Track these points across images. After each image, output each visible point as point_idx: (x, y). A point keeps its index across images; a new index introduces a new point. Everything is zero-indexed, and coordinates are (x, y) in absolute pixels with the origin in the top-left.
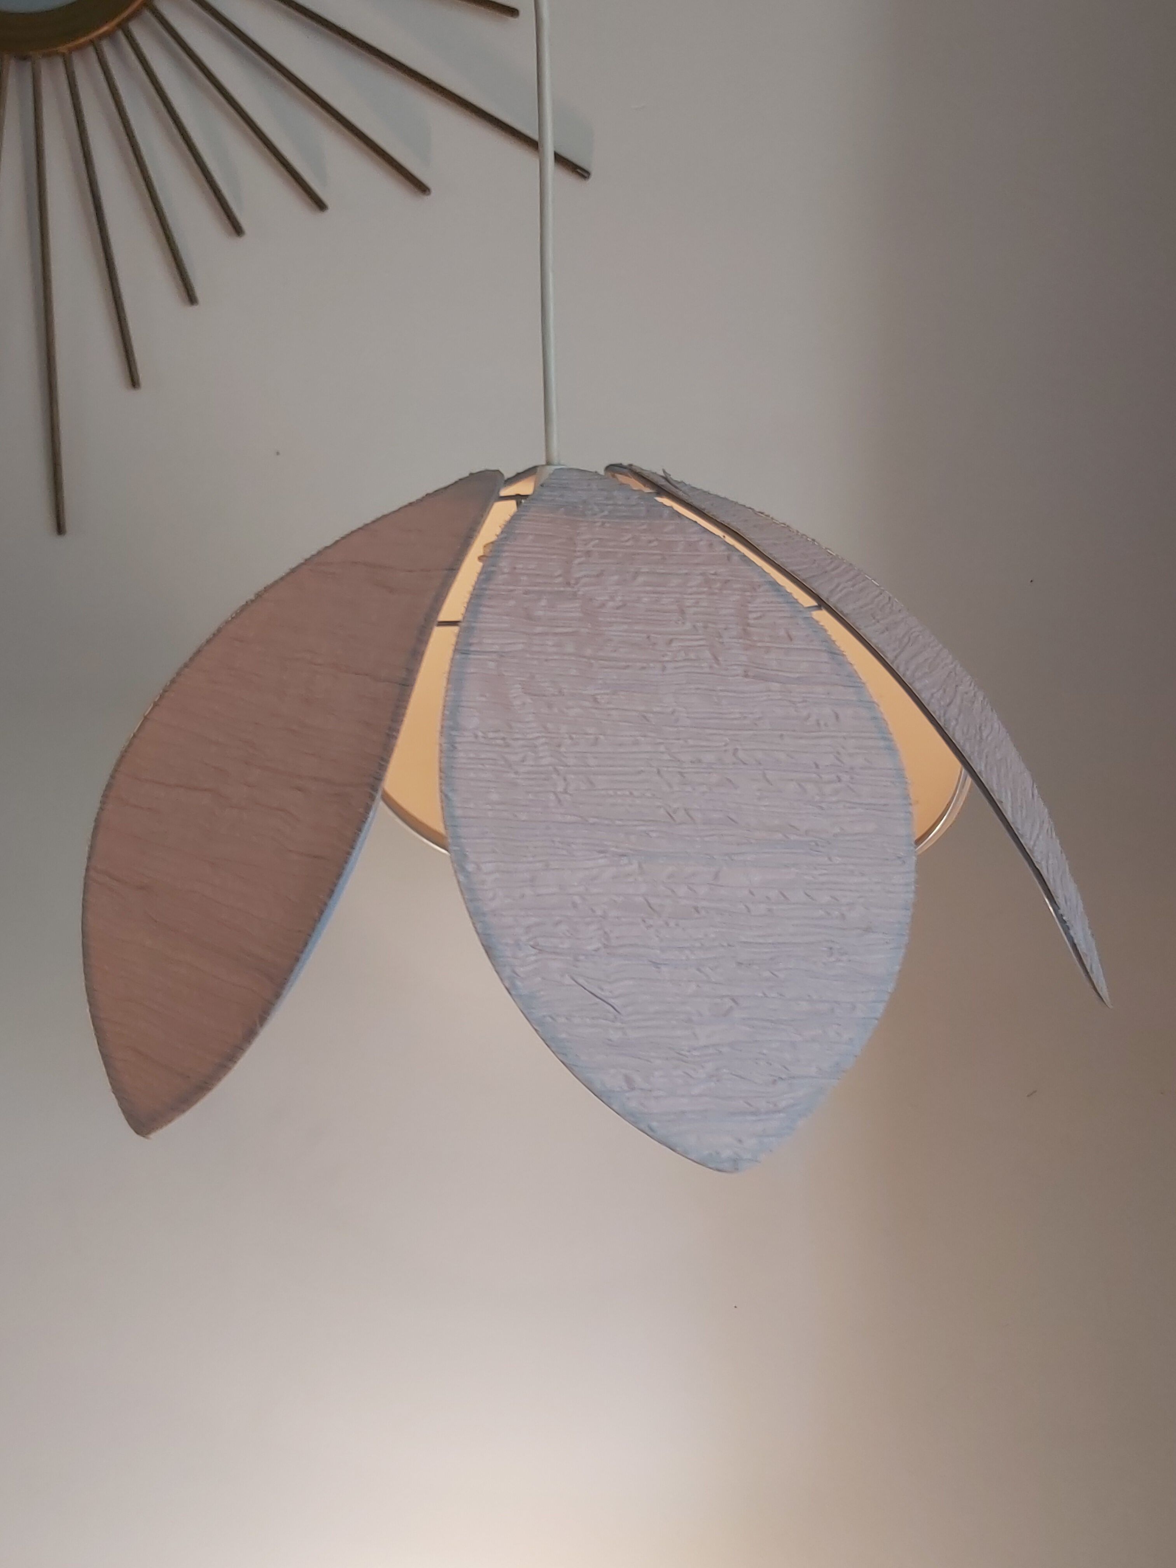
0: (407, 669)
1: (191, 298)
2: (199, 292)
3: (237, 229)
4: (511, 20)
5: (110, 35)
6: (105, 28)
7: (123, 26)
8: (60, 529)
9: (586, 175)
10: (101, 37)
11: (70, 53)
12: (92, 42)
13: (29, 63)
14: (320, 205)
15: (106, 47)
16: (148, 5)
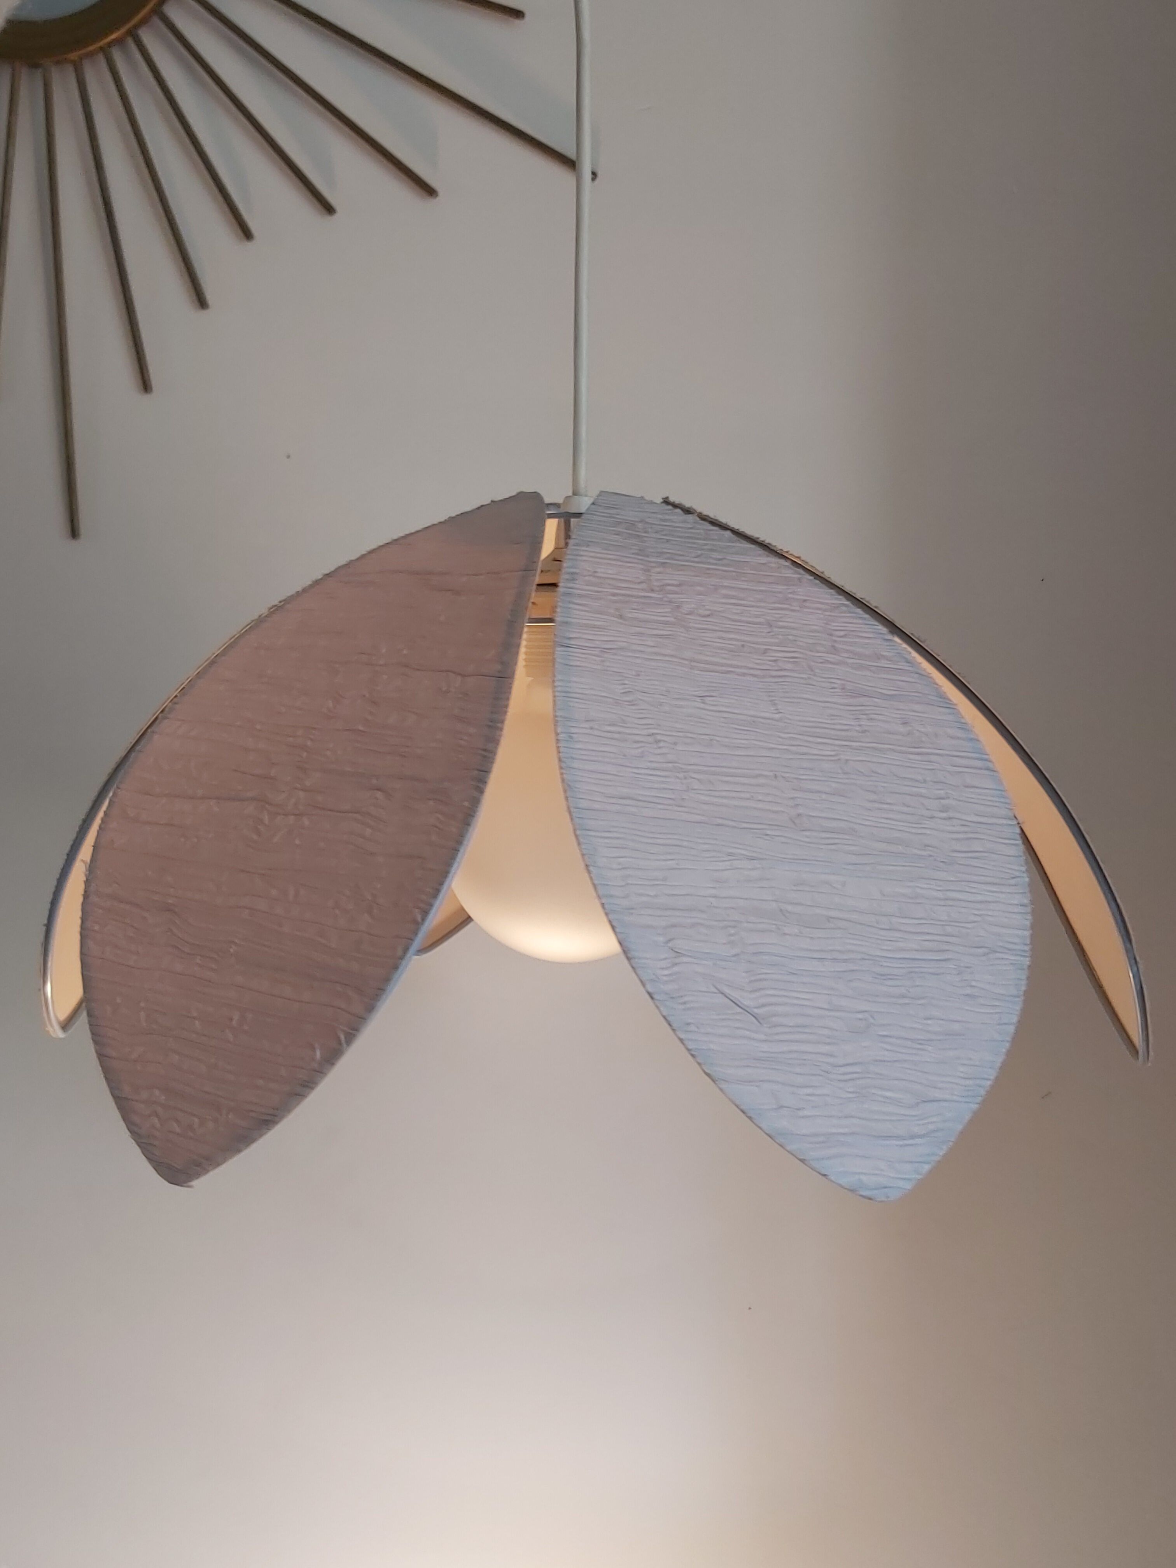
0: (502, 663)
1: (202, 302)
2: (209, 297)
3: (247, 234)
4: (517, 22)
5: (120, 42)
6: (113, 36)
7: (133, 34)
8: (74, 533)
10: (110, 45)
11: (81, 59)
12: (101, 48)
13: (40, 70)
14: (329, 209)
15: (117, 56)
16: (158, 12)
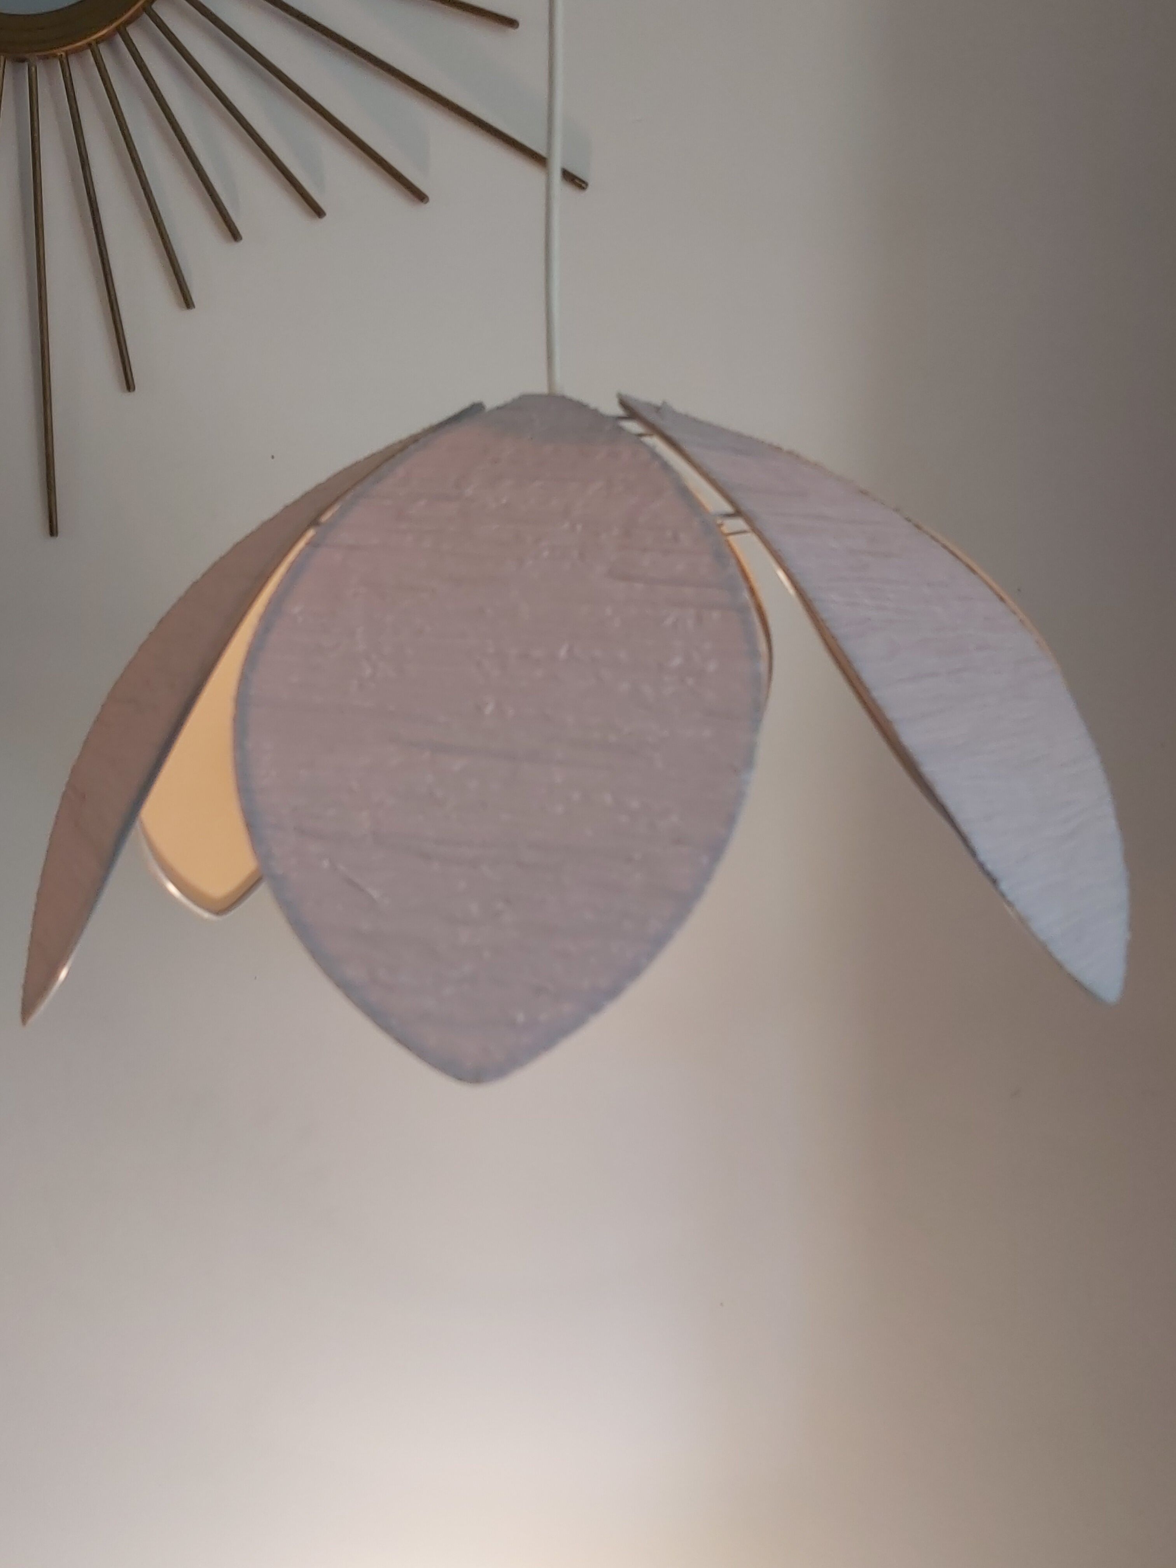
1: (188, 303)
2: (195, 297)
3: (235, 234)
4: (511, 31)
5: (107, 39)
6: (102, 33)
7: (122, 31)
8: (53, 531)
9: (583, 185)
10: (98, 41)
11: (68, 55)
12: (88, 44)
13: (26, 65)
14: (318, 212)
15: (104, 51)
16: (148, 10)
